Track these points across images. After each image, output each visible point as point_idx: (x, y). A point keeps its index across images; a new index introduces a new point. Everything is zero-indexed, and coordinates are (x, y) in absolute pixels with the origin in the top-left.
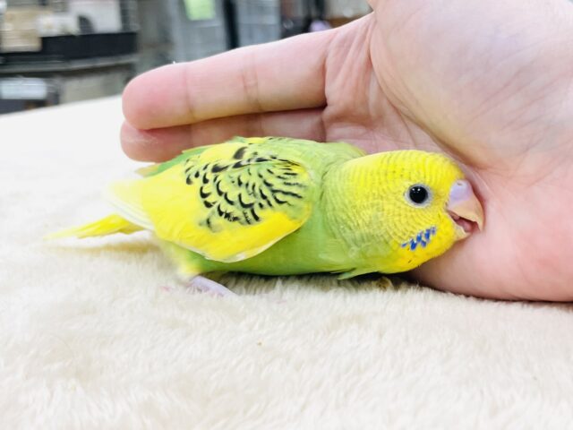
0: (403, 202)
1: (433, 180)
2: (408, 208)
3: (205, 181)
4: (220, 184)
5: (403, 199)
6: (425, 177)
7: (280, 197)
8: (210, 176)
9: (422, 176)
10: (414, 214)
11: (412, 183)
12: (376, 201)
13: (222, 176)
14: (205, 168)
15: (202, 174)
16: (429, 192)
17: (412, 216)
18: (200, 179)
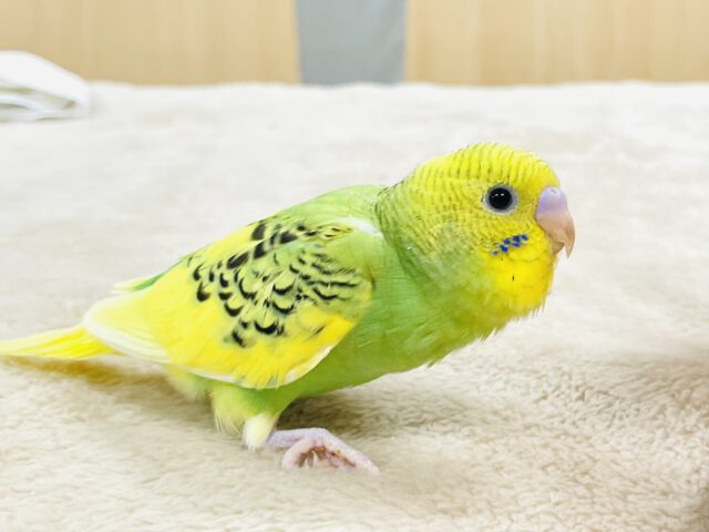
0: (481, 209)
1: (520, 178)
2: (488, 215)
3: (224, 283)
4: (244, 282)
5: (481, 205)
6: (508, 177)
7: (325, 291)
8: (229, 276)
9: (505, 174)
10: (495, 222)
11: (491, 185)
12: (447, 213)
13: (244, 271)
14: (219, 266)
15: (217, 274)
16: (514, 194)
17: (493, 226)
18: (217, 281)
